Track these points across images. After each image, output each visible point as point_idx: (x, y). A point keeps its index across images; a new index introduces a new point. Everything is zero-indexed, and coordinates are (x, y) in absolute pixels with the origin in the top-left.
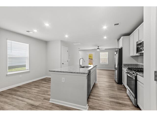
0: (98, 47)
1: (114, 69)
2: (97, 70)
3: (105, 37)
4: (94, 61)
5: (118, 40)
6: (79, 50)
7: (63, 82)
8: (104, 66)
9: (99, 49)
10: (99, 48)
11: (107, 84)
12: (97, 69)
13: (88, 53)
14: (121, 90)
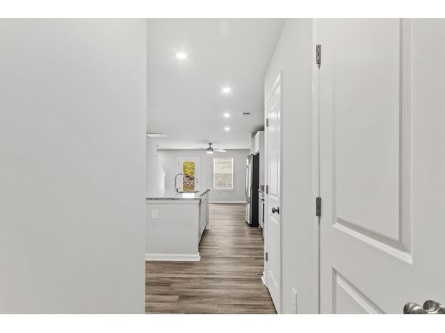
0: (210, 144)
1: (245, 202)
2: (210, 205)
3: (227, 129)
4: (199, 181)
5: (254, 134)
6: (158, 150)
7: (153, 217)
8: (224, 194)
9: (212, 150)
10: (212, 146)
11: (231, 228)
12: (210, 202)
13: (182, 159)
14: (255, 234)
